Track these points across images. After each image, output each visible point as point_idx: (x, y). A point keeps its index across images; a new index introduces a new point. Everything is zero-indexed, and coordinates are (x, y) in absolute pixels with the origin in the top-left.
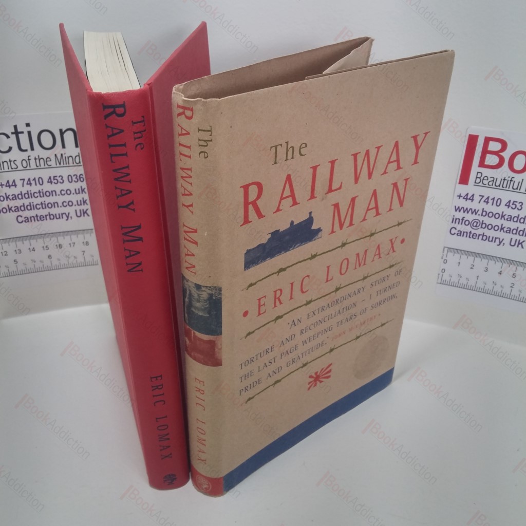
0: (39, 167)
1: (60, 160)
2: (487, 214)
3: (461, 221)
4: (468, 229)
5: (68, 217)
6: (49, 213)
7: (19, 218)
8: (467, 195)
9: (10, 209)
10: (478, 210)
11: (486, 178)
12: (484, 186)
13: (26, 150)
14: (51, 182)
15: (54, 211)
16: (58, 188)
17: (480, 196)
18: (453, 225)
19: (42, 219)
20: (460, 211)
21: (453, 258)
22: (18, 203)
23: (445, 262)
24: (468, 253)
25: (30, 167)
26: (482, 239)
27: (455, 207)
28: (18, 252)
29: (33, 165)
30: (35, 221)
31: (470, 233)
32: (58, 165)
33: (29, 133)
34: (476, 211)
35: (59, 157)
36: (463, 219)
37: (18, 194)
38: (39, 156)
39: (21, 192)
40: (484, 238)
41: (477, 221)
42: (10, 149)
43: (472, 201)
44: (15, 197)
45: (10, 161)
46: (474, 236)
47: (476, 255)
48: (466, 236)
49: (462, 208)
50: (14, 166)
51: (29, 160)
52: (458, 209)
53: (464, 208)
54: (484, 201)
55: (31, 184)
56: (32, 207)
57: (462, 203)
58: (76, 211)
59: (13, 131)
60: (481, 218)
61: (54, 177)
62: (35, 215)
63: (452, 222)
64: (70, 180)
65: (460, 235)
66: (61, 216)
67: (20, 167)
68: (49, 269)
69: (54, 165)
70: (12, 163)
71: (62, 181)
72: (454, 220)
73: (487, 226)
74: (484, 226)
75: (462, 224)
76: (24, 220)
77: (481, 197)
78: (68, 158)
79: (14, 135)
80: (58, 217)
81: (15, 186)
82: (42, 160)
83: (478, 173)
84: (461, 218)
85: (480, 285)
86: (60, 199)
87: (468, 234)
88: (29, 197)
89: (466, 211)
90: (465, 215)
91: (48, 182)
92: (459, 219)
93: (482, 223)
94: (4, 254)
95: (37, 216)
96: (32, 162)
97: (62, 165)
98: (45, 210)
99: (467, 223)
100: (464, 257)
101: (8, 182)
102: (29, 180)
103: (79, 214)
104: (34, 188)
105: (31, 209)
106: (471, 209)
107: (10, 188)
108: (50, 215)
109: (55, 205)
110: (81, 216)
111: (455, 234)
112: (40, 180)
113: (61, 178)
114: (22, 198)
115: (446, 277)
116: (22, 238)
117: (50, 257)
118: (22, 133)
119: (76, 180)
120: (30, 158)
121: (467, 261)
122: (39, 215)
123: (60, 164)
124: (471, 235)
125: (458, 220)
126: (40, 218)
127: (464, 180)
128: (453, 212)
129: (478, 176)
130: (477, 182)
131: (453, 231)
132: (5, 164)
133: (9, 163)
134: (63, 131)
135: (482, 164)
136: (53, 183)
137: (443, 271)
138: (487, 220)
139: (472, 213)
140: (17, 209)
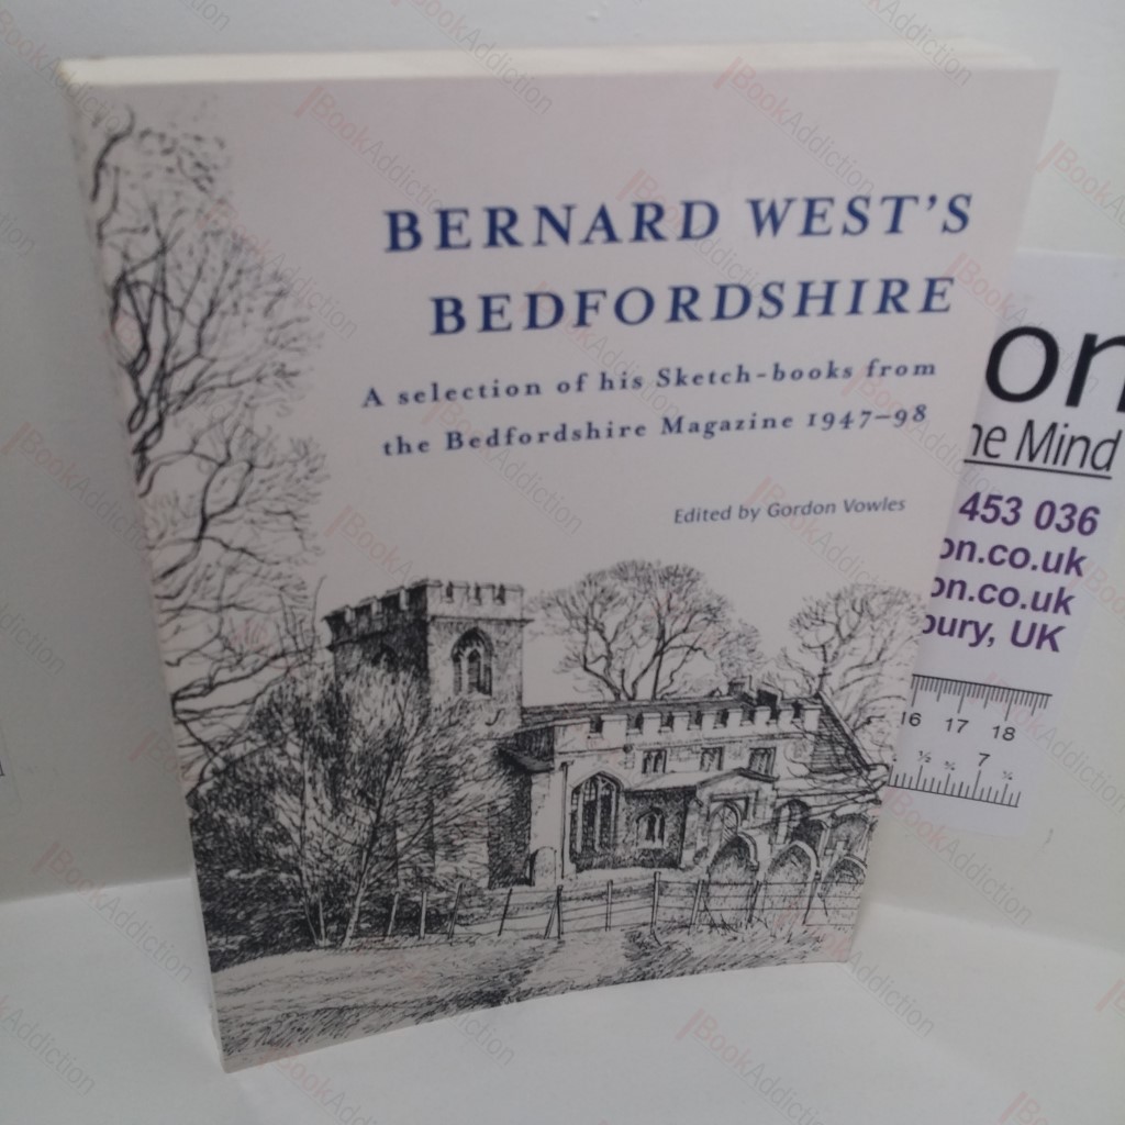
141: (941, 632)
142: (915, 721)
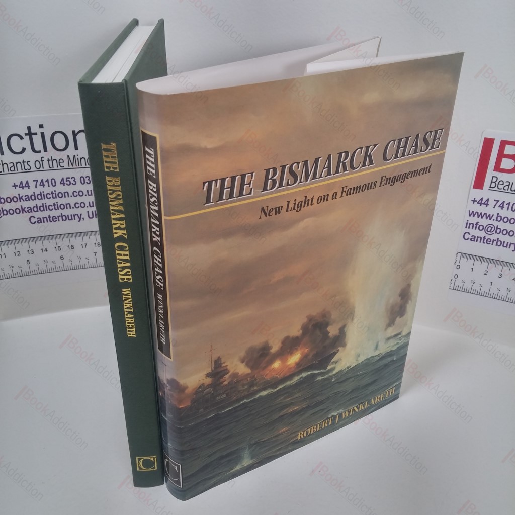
0: (52, 169)
1: (72, 162)
2: (502, 219)
3: (475, 226)
4: (482, 234)
5: (80, 219)
6: (62, 214)
7: (32, 219)
8: (482, 199)
9: (23, 210)
10: (493, 215)
11: (501, 183)
12: (499, 190)
13: (39, 152)
14: (64, 184)
15: (66, 212)
16: (70, 189)
17: (495, 200)
18: (467, 230)
19: (55, 220)
20: (474, 216)
21: (466, 264)
22: (31, 204)
23: (458, 267)
24: (482, 259)
25: (43, 168)
26: (497, 245)
27: (469, 211)
28: (30, 252)
29: (46, 167)
30: (47, 222)
31: (484, 238)
32: (71, 167)
33: (43, 134)
34: (491, 216)
35: (72, 158)
36: (477, 224)
37: (32, 195)
38: (52, 157)
39: (34, 193)
40: (499, 243)
41: (492, 226)
42: (24, 150)
43: (487, 206)
44: (28, 198)
45: (24, 162)
46: (488, 242)
47: (490, 260)
48: (480, 242)
49: (476, 212)
50: (27, 167)
51: (42, 161)
52: (472, 214)
53: (478, 213)
54: (499, 206)
55: (44, 185)
56: (44, 208)
57: (476, 208)
58: (88, 212)
59: (27, 132)
60: (496, 224)
61: (67, 178)
62: (47, 217)
63: (466, 227)
64: (83, 182)
65: (474, 241)
66: (73, 217)
67: (33, 169)
68: (61, 270)
69: (66, 167)
70: (25, 164)
71: (74, 183)
72: (468, 225)
73: (502, 232)
74: (498, 231)
75: (476, 229)
76: (36, 220)
77: (496, 202)
78: (81, 159)
79: (28, 137)
80: (70, 218)
81: (29, 187)
82: (55, 162)
83: (493, 177)
84: (475, 223)
85: (494, 291)
86: (72, 201)
87: (482, 240)
88: (42, 198)
89: (481, 215)
90: (480, 220)
91: (61, 183)
92: (473, 224)
93: (497, 229)
94: (17, 254)
95: (49, 217)
96: (46, 163)
97: (75, 166)
98: (57, 210)
99: (481, 228)
100: (478, 263)
101: (21, 182)
102: (42, 181)
103: (91, 216)
104: (47, 190)
105: (44, 210)
106: (485, 214)
107: (23, 189)
108: (62, 217)
109: (67, 206)
110: (93, 217)
111: (468, 239)
112: (53, 181)
113: (73, 179)
114: (35, 199)
115: (459, 283)
116: (35, 239)
117: (62, 257)
118: (36, 134)
119: (88, 182)
120: (43, 159)
121: (480, 267)
122: (52, 216)
123: (73, 166)
124: (486, 240)
125: (471, 225)
126: (53, 219)
127: (479, 183)
128: (467, 217)
129: (493, 181)
130: (492, 186)
131: (467, 236)
132: (19, 165)
133: (22, 164)
134: (76, 132)
135: (497, 168)
136: (66, 185)
137: (456, 276)
138: (502, 225)
139: (487, 218)
140: (30, 210)
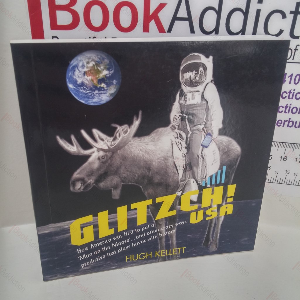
141: (295, 127)
142: (285, 159)
